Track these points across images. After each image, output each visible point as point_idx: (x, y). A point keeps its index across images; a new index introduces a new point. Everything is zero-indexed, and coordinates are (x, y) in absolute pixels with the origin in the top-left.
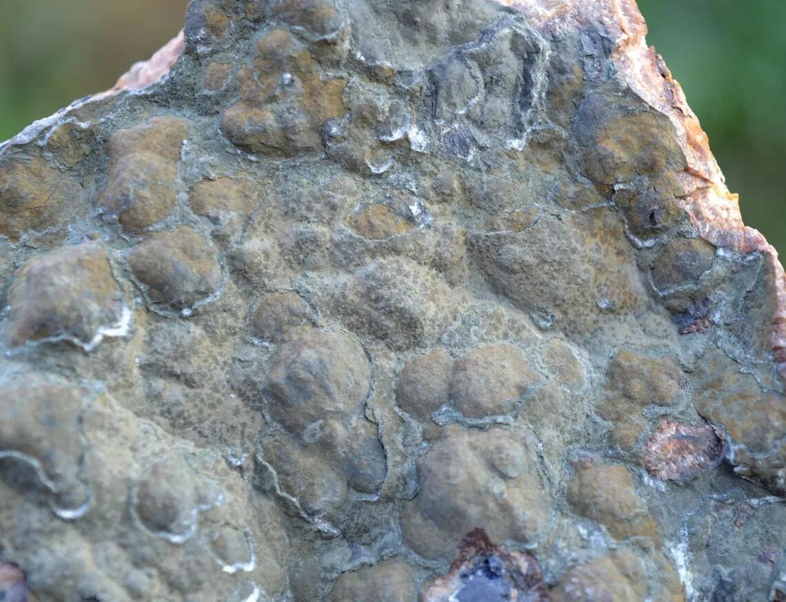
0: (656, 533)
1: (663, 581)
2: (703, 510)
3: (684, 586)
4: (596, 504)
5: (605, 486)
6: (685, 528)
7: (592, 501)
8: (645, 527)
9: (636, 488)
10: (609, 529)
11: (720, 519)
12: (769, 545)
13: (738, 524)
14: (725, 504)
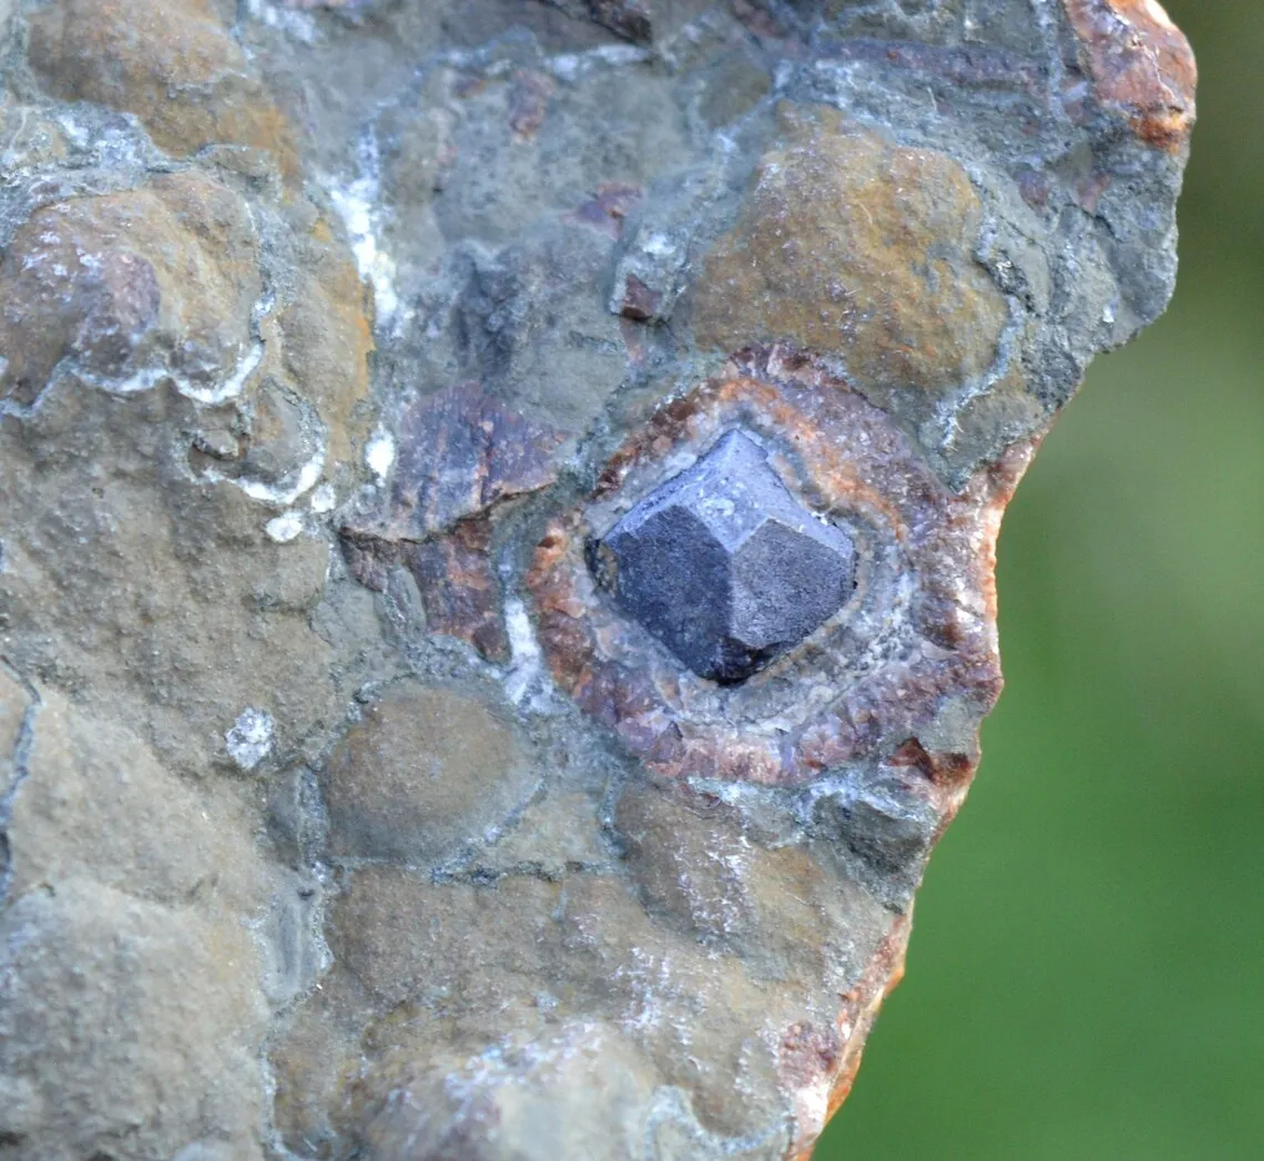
0: (285, 141)
1: (307, 260)
2: (420, 93)
3: (369, 289)
4: (109, 58)
5: (135, 13)
6: (372, 137)
7: (101, 52)
8: (253, 124)
9: (228, 25)
10: (149, 124)
11: (471, 117)
12: (608, 174)
13: (521, 125)
14: (482, 76)
